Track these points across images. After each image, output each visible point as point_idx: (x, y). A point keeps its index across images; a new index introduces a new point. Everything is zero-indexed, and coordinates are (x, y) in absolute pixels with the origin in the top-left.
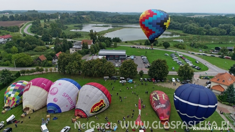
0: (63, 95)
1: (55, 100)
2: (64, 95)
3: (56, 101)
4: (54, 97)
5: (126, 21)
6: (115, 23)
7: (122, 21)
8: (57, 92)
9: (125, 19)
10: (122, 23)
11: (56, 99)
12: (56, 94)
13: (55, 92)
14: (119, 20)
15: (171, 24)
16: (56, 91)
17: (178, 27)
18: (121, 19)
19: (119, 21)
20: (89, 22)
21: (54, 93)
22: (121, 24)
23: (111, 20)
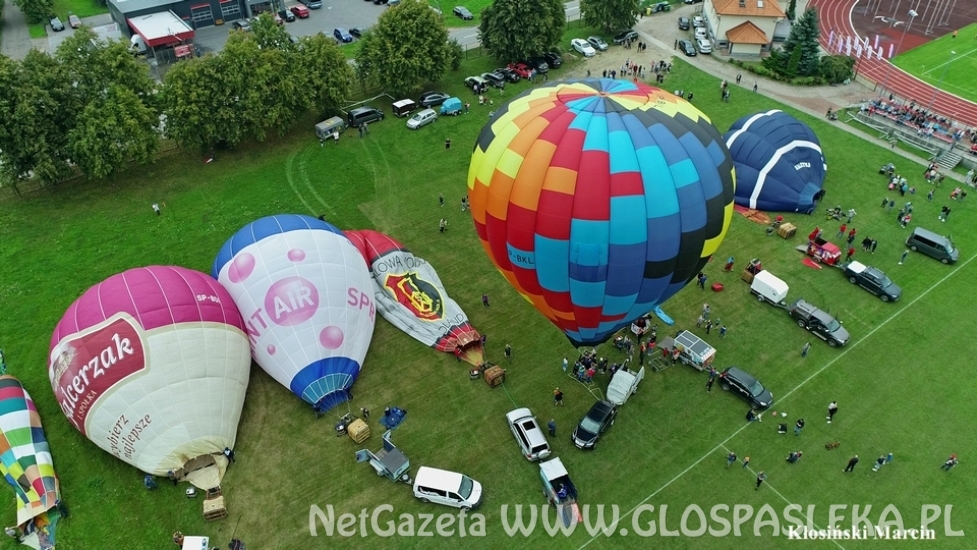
0: (349, 302)
1: (326, 339)
2: (353, 301)
3: (337, 343)
4: (313, 326)
8: (315, 297)
11: (334, 334)
12: (315, 306)
13: (304, 301)
16: (306, 297)
21: (300, 310)
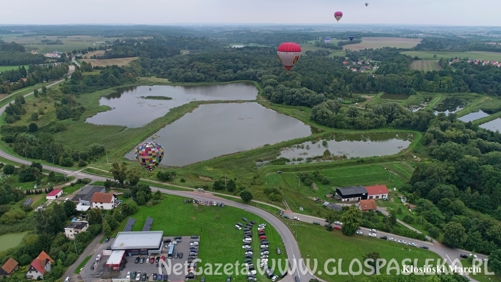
5: (212, 76)
6: (190, 81)
7: (203, 76)
9: (211, 73)
10: (205, 81)
14: (199, 76)
15: (294, 95)
17: (306, 101)
18: (202, 73)
19: (198, 78)
20: (135, 80)
22: (202, 83)
23: (183, 73)
